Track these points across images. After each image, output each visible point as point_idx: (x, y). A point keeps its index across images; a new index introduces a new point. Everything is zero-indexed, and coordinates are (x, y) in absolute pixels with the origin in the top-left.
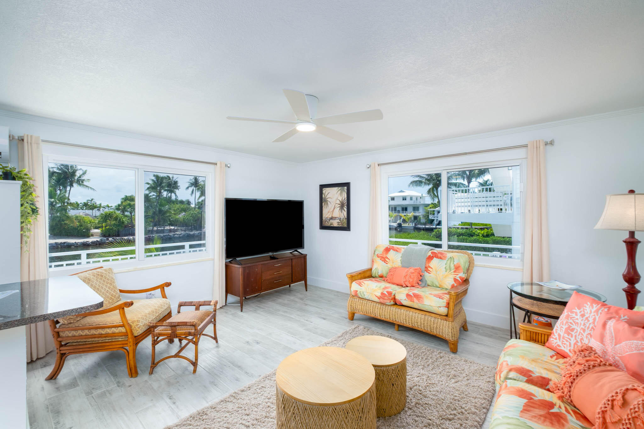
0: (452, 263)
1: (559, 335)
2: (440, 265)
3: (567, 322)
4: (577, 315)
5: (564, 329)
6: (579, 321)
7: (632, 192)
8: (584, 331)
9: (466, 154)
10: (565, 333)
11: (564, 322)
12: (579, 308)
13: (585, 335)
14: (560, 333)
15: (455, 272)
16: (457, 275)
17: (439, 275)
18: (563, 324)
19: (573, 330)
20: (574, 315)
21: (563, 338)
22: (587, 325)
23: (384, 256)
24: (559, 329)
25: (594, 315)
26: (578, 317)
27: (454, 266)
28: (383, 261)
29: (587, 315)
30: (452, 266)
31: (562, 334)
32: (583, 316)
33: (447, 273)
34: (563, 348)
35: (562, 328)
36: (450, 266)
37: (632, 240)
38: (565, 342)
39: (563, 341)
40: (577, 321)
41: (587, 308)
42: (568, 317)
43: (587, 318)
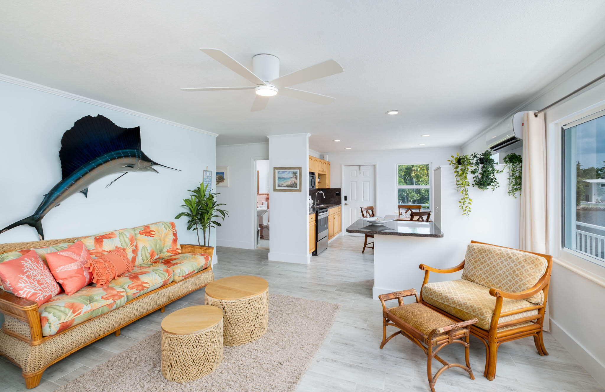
5: (37, 285)
10: (40, 286)
11: (32, 281)
14: (39, 289)
18: (33, 283)
21: (43, 288)
24: (35, 288)
25: (34, 264)
31: (40, 288)
35: (35, 285)
38: (46, 290)
39: (45, 291)
40: (34, 274)
41: (26, 264)
42: (28, 277)
43: (34, 269)
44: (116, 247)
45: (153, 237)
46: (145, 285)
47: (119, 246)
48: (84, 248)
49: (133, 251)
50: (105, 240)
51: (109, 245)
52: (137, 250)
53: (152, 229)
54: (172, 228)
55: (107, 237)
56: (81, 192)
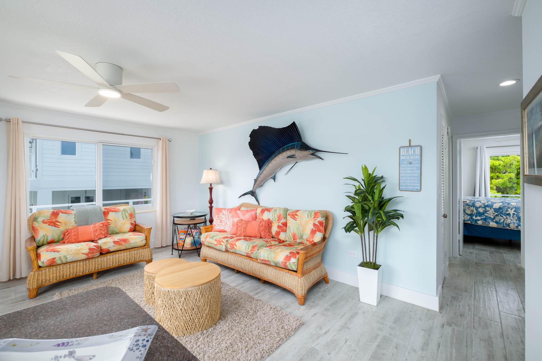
0: (126, 213)
1: (218, 224)
2: (117, 216)
3: (219, 219)
4: (221, 215)
6: (223, 217)
7: (211, 169)
8: (226, 219)
10: (220, 223)
12: (221, 213)
13: (227, 220)
15: (130, 218)
16: (132, 220)
17: (118, 224)
19: (222, 221)
20: (220, 215)
21: (220, 225)
22: (226, 217)
23: (54, 220)
26: (222, 215)
27: (129, 214)
28: (52, 226)
29: (225, 214)
30: (127, 215)
32: (223, 214)
33: (124, 221)
34: (221, 228)
35: (216, 222)
36: (126, 216)
37: (211, 187)
41: (224, 211)
42: (218, 217)
43: (225, 215)
44: (269, 219)
45: (296, 220)
46: (235, 247)
47: (271, 219)
48: (250, 213)
49: (279, 227)
50: (266, 212)
51: (266, 216)
52: (285, 228)
53: (298, 213)
54: (314, 218)
55: (268, 210)
56: (271, 178)
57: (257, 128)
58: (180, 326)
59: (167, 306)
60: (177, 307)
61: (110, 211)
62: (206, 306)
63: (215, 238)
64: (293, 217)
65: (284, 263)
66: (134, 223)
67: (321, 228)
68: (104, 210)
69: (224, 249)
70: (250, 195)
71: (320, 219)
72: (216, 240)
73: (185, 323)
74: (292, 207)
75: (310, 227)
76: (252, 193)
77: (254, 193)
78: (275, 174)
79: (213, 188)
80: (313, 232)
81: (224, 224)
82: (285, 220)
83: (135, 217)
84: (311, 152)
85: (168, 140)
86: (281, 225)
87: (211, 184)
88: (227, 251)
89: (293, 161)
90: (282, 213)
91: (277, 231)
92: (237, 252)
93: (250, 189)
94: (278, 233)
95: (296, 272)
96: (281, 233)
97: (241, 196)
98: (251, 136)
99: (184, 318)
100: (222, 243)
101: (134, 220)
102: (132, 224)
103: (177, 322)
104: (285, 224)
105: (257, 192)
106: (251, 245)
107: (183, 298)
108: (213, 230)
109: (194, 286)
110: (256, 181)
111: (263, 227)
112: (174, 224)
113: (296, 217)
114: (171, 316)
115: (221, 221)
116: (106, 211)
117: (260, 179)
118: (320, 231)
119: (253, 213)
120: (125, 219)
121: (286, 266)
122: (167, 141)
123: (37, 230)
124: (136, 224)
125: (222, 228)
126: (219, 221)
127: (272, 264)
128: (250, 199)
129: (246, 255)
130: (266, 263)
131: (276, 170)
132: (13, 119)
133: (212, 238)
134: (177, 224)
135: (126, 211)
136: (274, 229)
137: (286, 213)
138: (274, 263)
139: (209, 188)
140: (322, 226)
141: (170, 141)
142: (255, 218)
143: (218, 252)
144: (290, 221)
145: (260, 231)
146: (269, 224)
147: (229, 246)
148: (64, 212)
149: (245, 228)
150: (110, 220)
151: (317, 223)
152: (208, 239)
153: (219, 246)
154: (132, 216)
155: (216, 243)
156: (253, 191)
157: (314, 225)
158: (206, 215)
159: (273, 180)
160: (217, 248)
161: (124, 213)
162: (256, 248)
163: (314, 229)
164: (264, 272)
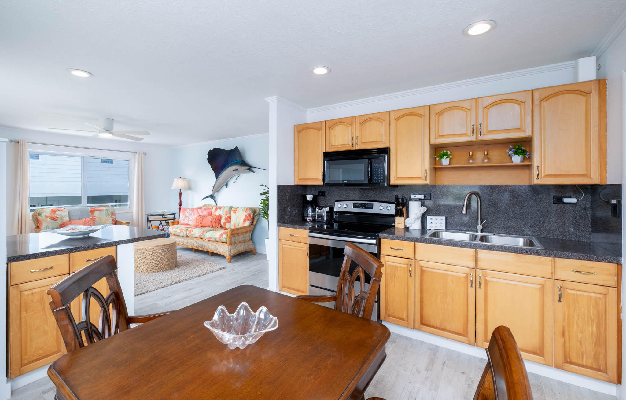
1: (183, 220)
2: (101, 213)
4: (187, 213)
9: (105, 150)
13: (190, 216)
15: (112, 216)
16: (113, 217)
17: (102, 220)
23: (53, 216)
27: (111, 213)
28: (52, 220)
30: (109, 213)
33: (107, 218)
36: (108, 214)
41: (188, 210)
42: (184, 214)
43: (189, 213)
44: (220, 214)
45: (236, 214)
46: (192, 232)
47: (221, 214)
48: (208, 211)
49: (226, 219)
50: (219, 209)
51: (218, 213)
52: (229, 220)
53: (237, 209)
54: (246, 211)
55: (220, 208)
56: (224, 185)
57: (212, 149)
58: (149, 268)
59: (141, 257)
60: (148, 257)
61: (96, 210)
62: (165, 258)
63: (179, 228)
64: (234, 212)
65: (219, 238)
66: (115, 219)
67: (249, 218)
68: (91, 209)
69: (185, 235)
70: (210, 198)
71: (249, 212)
72: (179, 230)
73: (153, 266)
74: (235, 206)
75: (243, 218)
76: (212, 197)
77: (213, 196)
78: (227, 182)
79: (182, 193)
80: (245, 221)
81: (188, 219)
82: (230, 214)
83: (115, 215)
84: (247, 167)
85: (144, 153)
86: (227, 218)
87: (180, 190)
88: (187, 236)
89: (237, 173)
90: (228, 209)
91: (224, 222)
92: (194, 236)
93: (210, 193)
94: (225, 224)
95: (226, 243)
96: (227, 223)
97: (203, 199)
98: (208, 154)
99: (152, 263)
100: (183, 231)
101: (115, 217)
102: (113, 220)
103: (148, 266)
104: (230, 217)
105: (215, 196)
106: (202, 231)
107: (151, 252)
108: (179, 224)
109: (158, 246)
110: (214, 187)
111: (214, 220)
112: (149, 221)
113: (236, 211)
114: (144, 262)
115: (186, 217)
116: (92, 210)
117: (216, 186)
118: (248, 220)
119: (210, 210)
120: (108, 216)
121: (221, 240)
122: (143, 155)
123: (41, 222)
124: (116, 221)
125: (186, 222)
126: (184, 217)
127: (214, 240)
128: (210, 201)
129: (199, 237)
130: (210, 240)
131: (227, 180)
132: (21, 141)
133: (177, 228)
134: (151, 221)
135: (108, 211)
136: (223, 221)
137: (231, 210)
138: (214, 239)
139: (179, 193)
140: (250, 217)
141: (145, 154)
142: (211, 214)
143: (181, 238)
144: (233, 215)
145: (212, 222)
146: (219, 218)
147: (188, 233)
148: (60, 210)
149: (202, 221)
150: (96, 217)
151: (247, 215)
152: (174, 230)
153: (181, 233)
154: (113, 214)
155: (179, 231)
156: (212, 195)
157: (246, 216)
158: (175, 214)
159: (225, 187)
160: (181, 235)
161: (106, 212)
162: (206, 232)
163: (245, 219)
164: (210, 246)
